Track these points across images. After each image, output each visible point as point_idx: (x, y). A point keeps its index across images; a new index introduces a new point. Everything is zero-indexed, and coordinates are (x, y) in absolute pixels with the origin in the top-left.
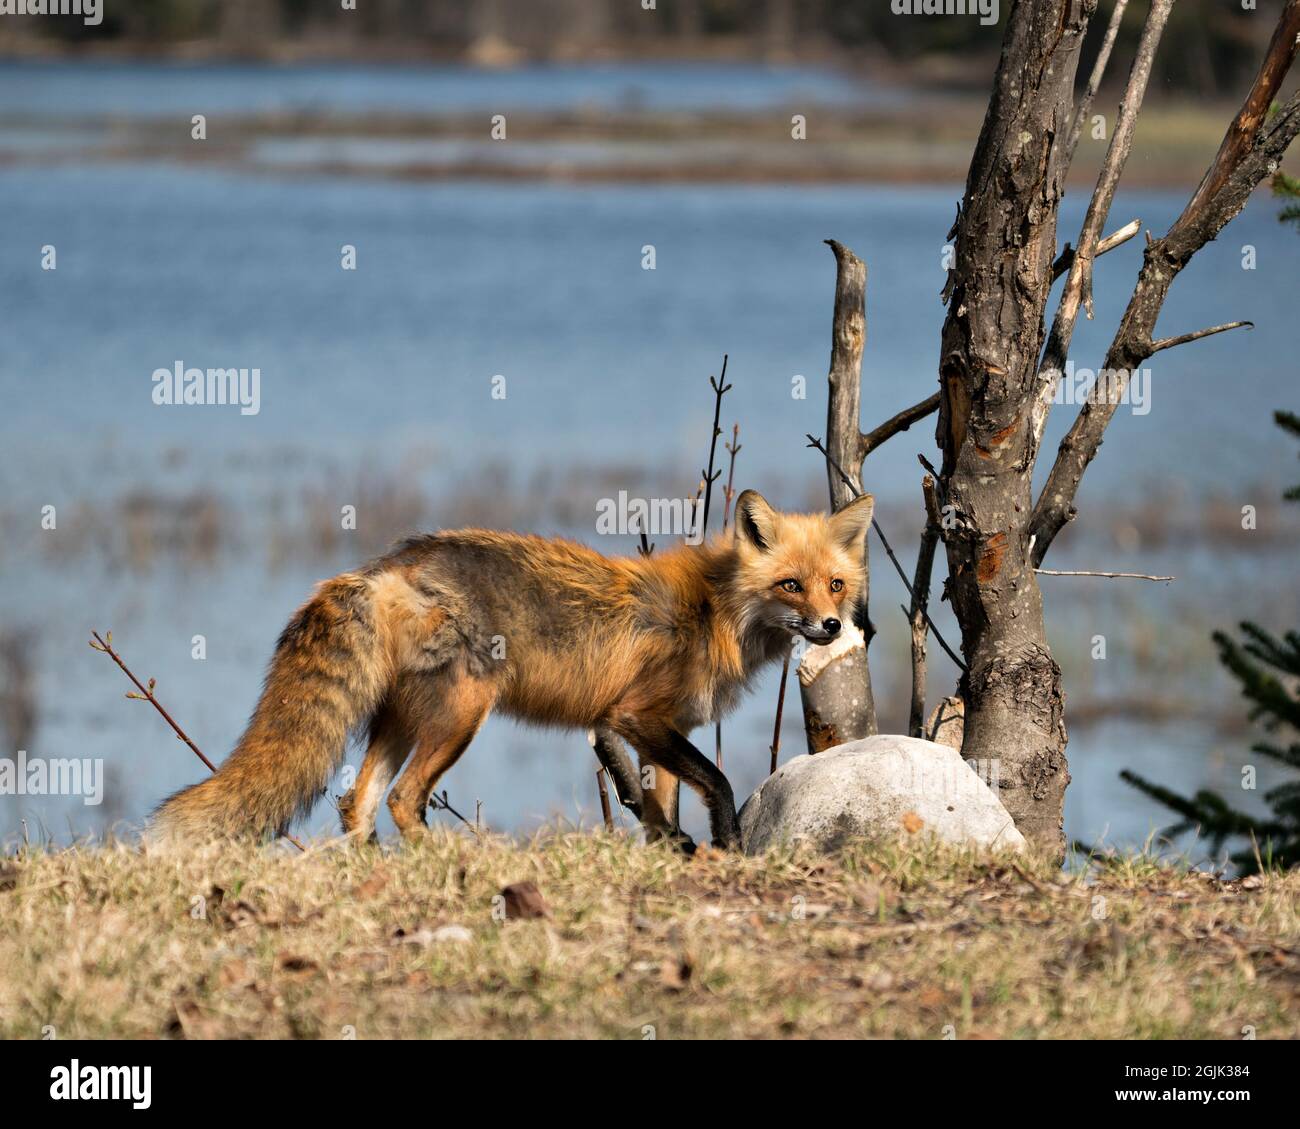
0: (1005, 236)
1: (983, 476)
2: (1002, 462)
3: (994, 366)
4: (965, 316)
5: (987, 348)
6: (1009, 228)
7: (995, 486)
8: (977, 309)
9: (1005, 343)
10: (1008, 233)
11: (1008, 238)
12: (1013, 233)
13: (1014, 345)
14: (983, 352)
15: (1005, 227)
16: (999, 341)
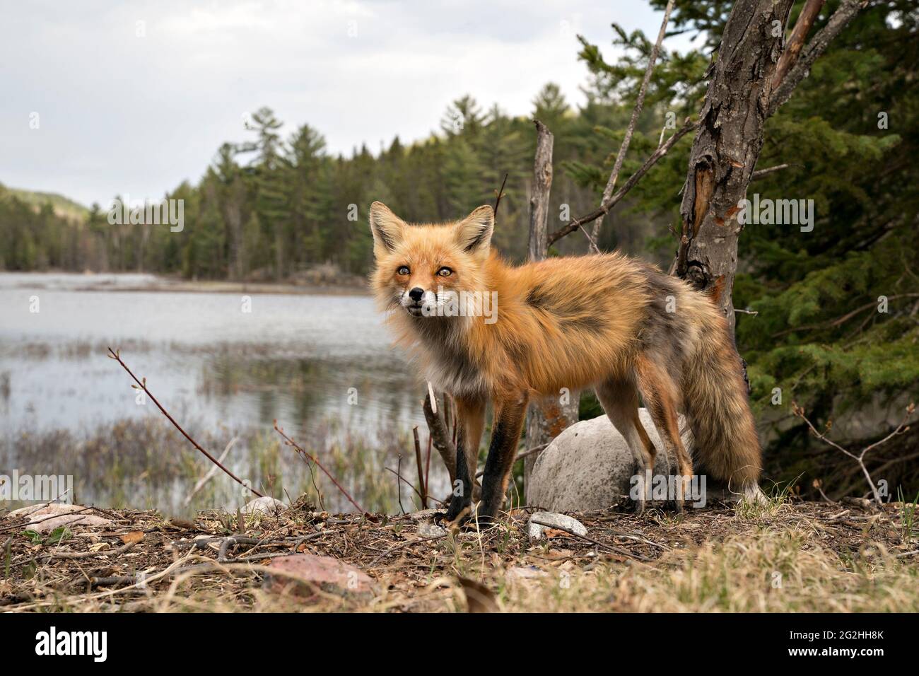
0: (753, 72)
1: (717, 237)
2: (730, 228)
3: (736, 162)
4: (719, 128)
5: (733, 149)
6: (757, 65)
7: (723, 245)
8: (728, 123)
9: (745, 146)
10: (756, 69)
11: (756, 73)
12: (759, 69)
13: (750, 148)
14: (730, 152)
15: (754, 65)
16: (741, 145)
